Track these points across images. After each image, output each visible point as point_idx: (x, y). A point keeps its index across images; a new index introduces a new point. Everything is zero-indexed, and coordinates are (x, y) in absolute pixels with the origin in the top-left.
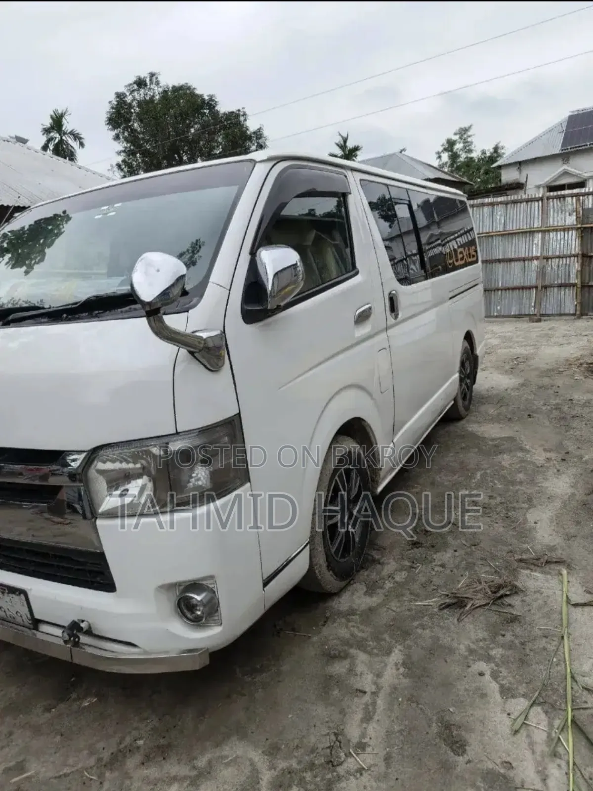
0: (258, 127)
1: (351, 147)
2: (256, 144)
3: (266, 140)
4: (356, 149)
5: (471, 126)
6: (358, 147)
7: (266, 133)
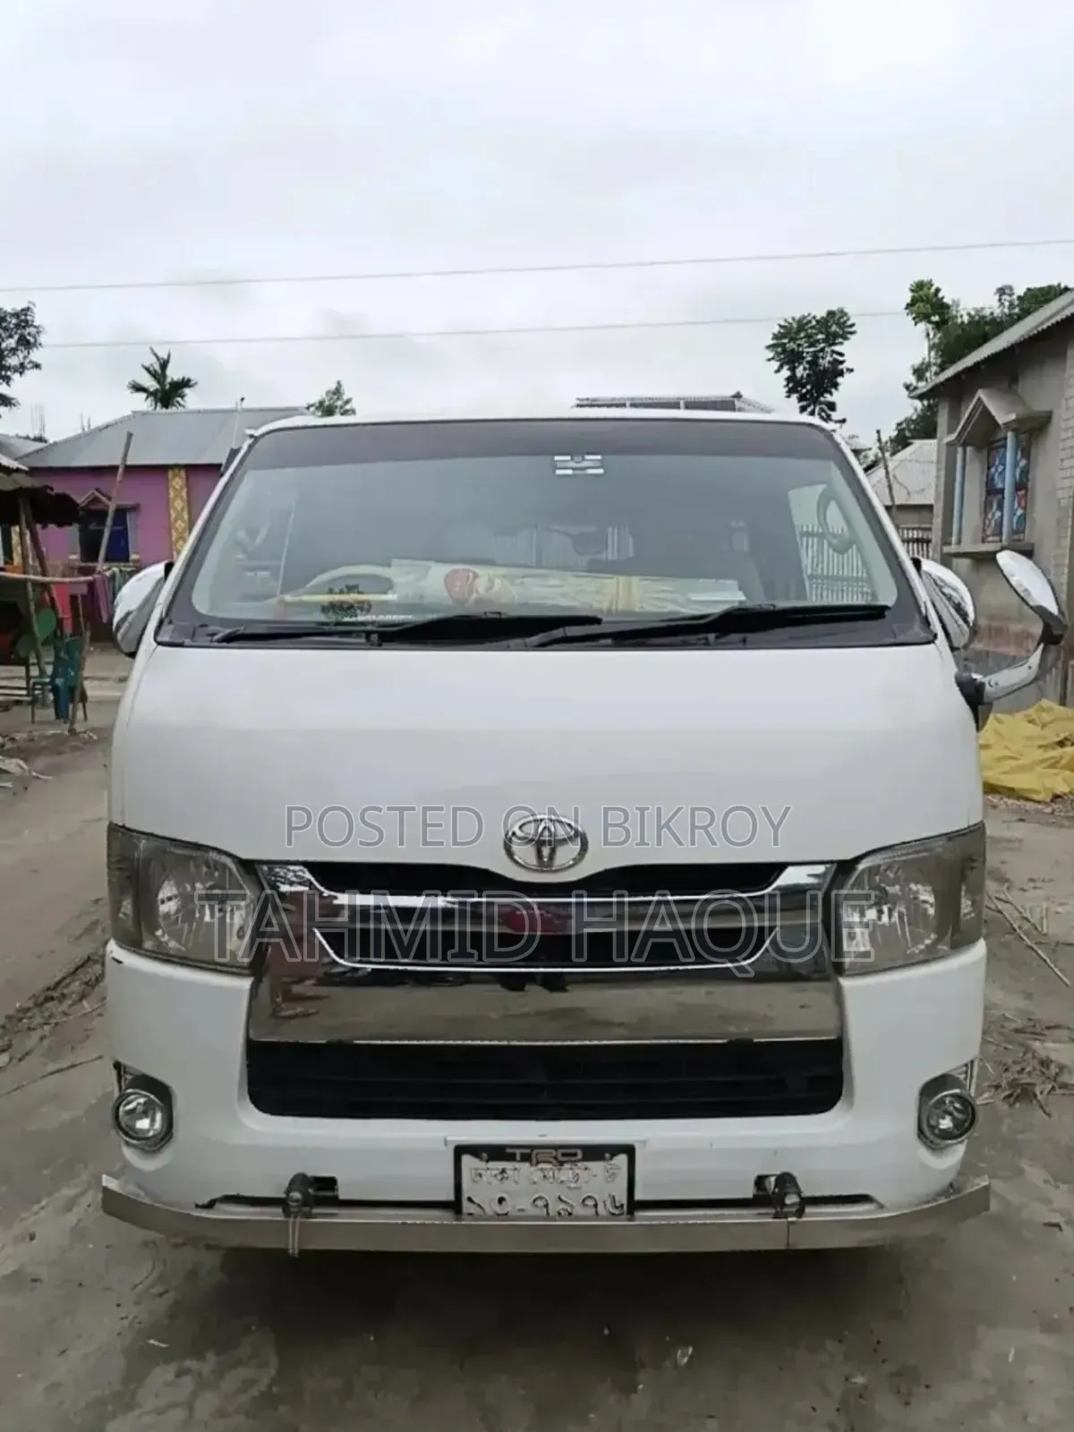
0: (24, 306)
1: (175, 379)
2: (16, 337)
3: (38, 332)
4: (186, 383)
5: (339, 383)
6: (189, 380)
7: (38, 318)
